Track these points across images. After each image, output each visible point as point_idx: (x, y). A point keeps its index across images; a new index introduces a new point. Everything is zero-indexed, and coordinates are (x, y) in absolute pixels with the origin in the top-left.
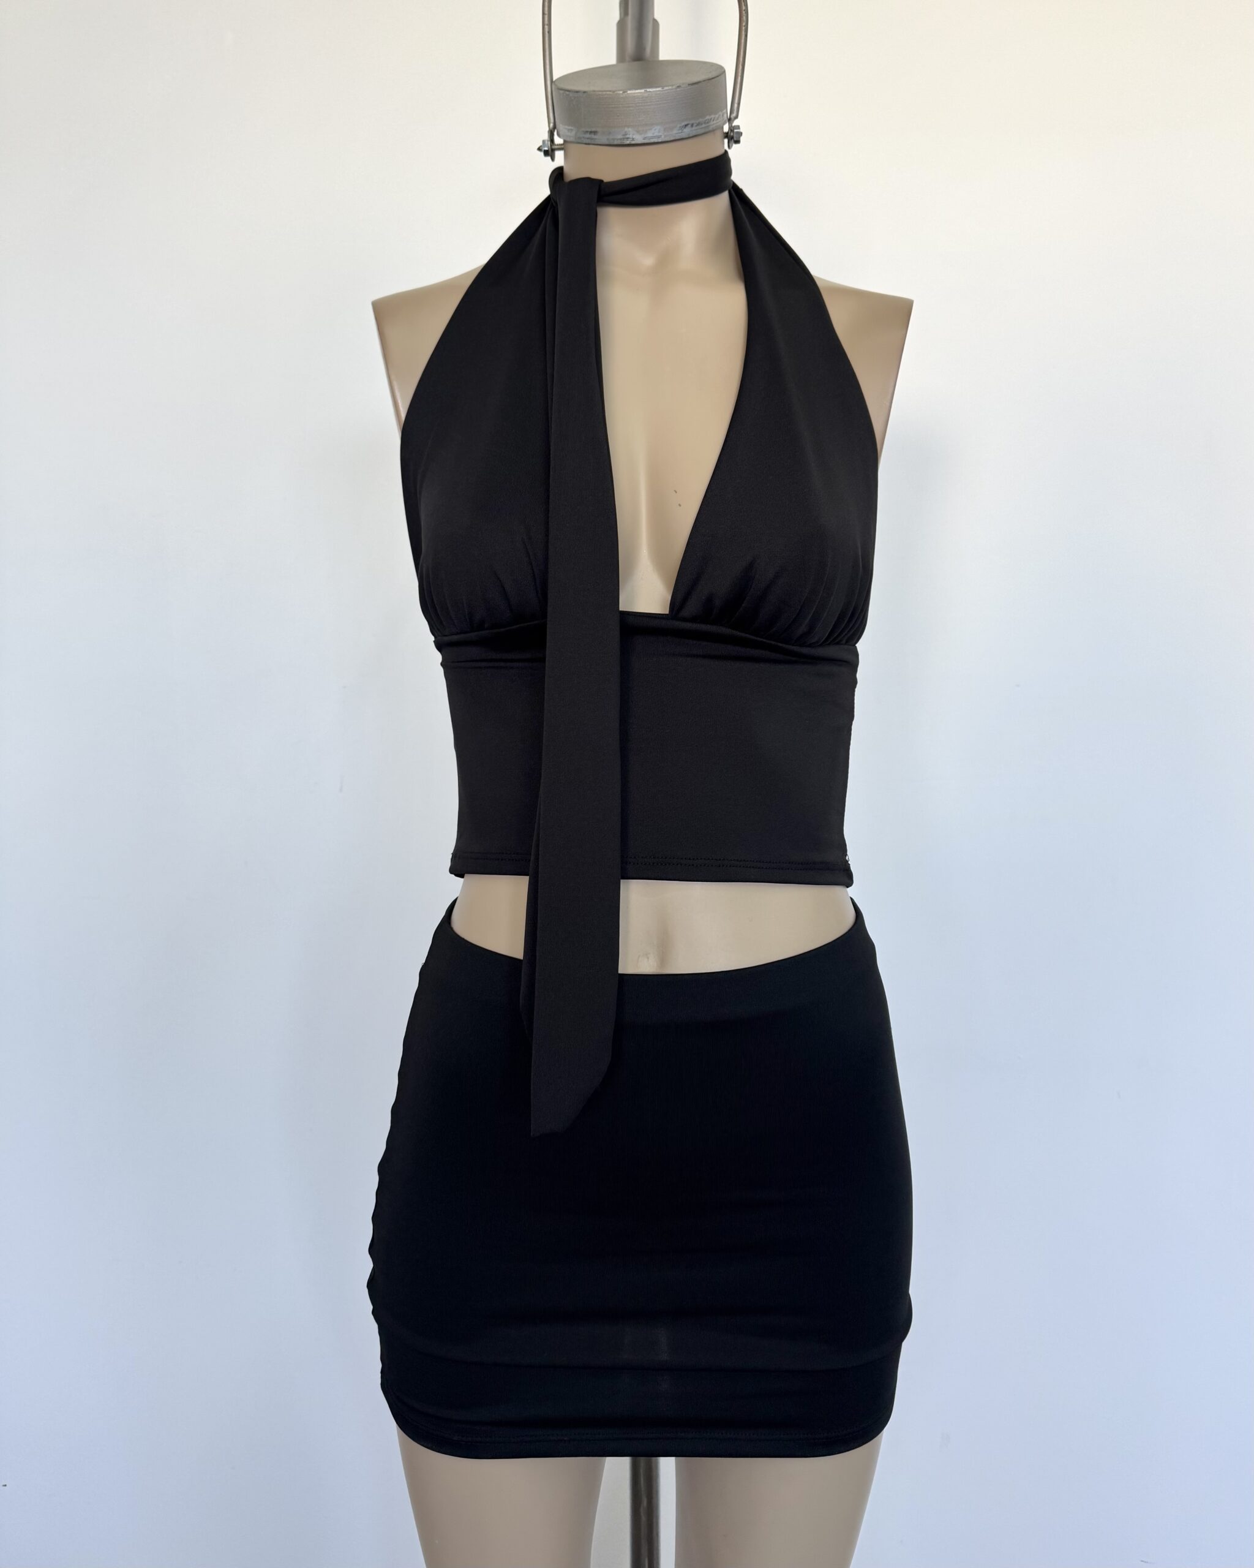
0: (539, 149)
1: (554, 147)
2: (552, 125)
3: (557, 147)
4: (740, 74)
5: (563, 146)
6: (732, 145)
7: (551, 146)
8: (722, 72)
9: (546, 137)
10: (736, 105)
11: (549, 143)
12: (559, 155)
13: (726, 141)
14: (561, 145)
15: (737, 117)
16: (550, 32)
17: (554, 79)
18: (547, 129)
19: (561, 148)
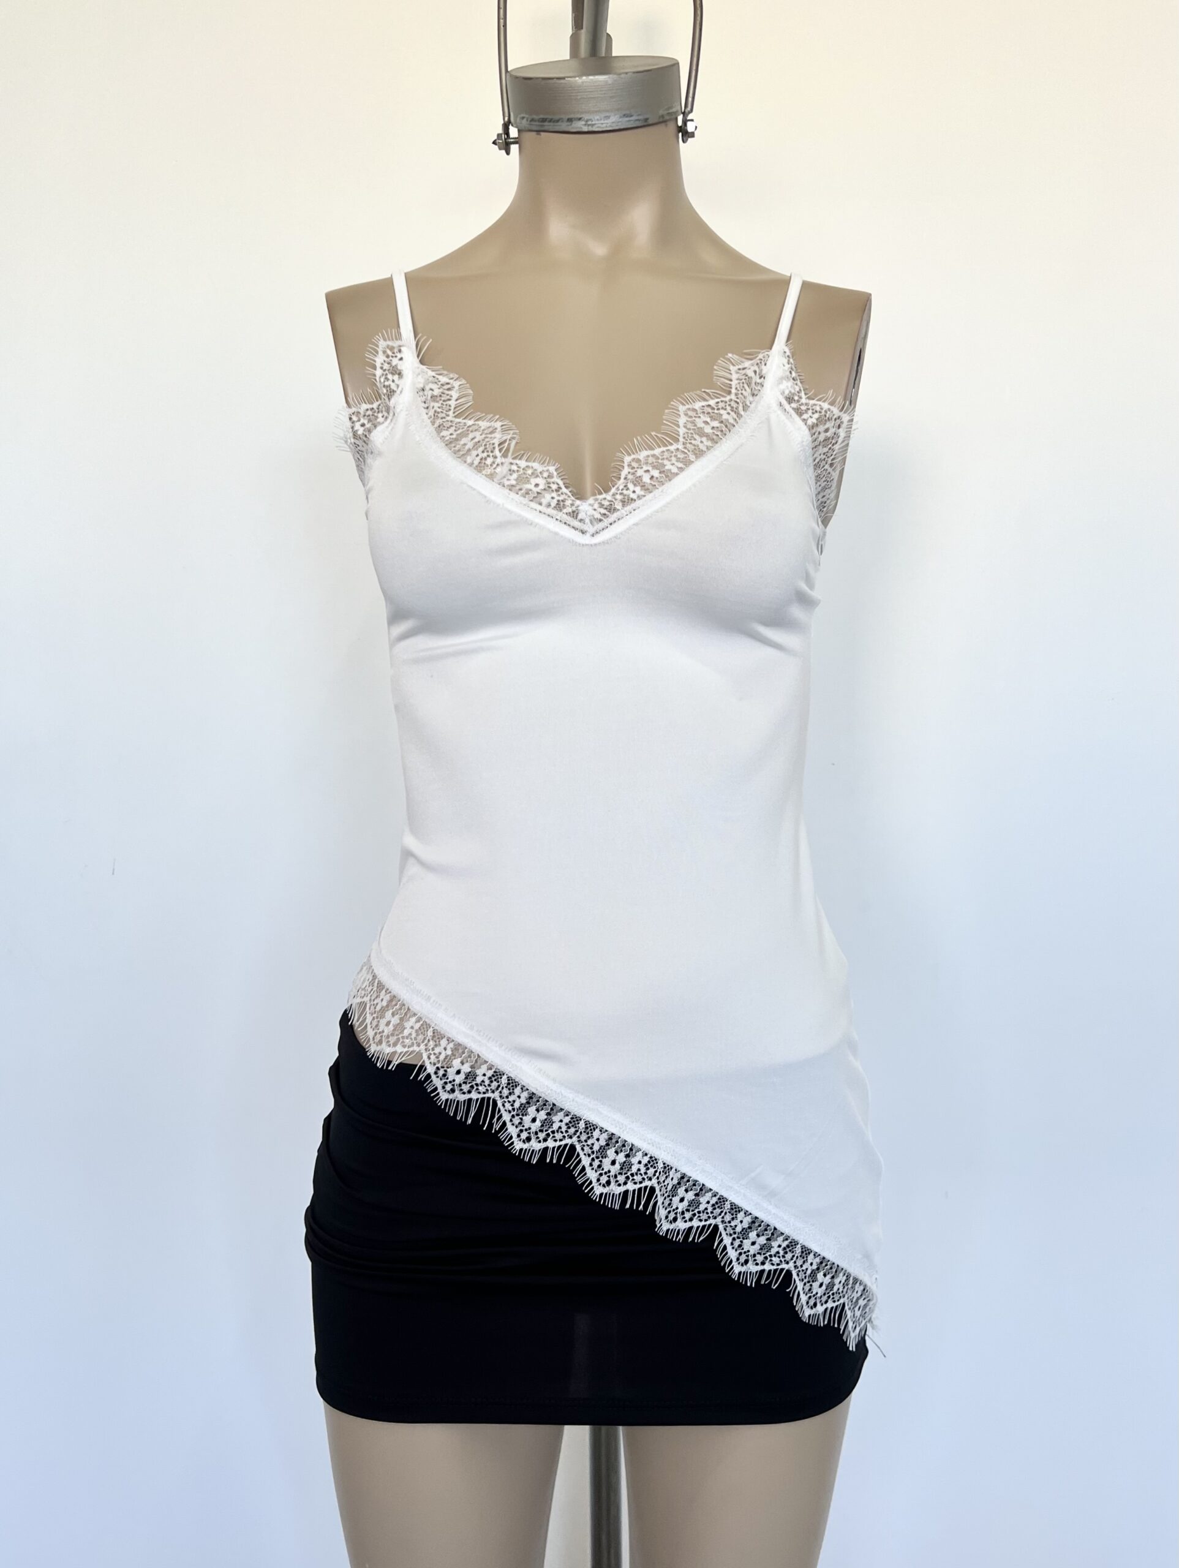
0: (494, 143)
1: (507, 141)
2: (506, 119)
3: (510, 140)
4: (694, 68)
5: (517, 140)
6: (687, 140)
7: (505, 139)
8: (675, 65)
9: (500, 130)
10: (690, 99)
11: (503, 136)
12: (514, 148)
13: (680, 134)
14: (515, 138)
15: (692, 110)
16: (505, 26)
17: (509, 70)
18: (502, 122)
19: (516, 141)
